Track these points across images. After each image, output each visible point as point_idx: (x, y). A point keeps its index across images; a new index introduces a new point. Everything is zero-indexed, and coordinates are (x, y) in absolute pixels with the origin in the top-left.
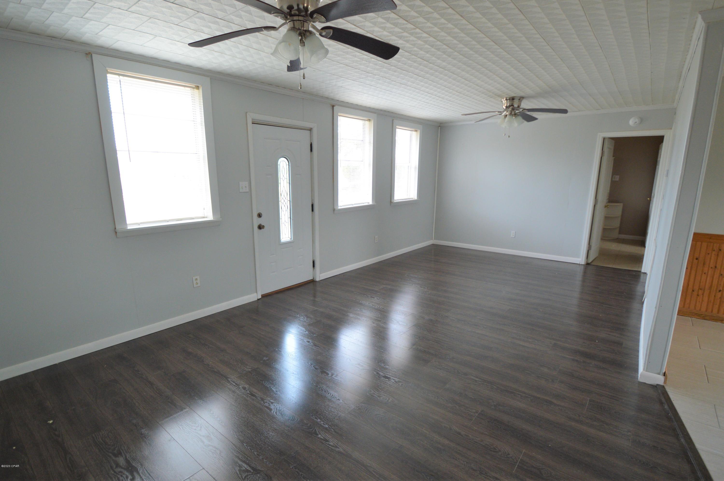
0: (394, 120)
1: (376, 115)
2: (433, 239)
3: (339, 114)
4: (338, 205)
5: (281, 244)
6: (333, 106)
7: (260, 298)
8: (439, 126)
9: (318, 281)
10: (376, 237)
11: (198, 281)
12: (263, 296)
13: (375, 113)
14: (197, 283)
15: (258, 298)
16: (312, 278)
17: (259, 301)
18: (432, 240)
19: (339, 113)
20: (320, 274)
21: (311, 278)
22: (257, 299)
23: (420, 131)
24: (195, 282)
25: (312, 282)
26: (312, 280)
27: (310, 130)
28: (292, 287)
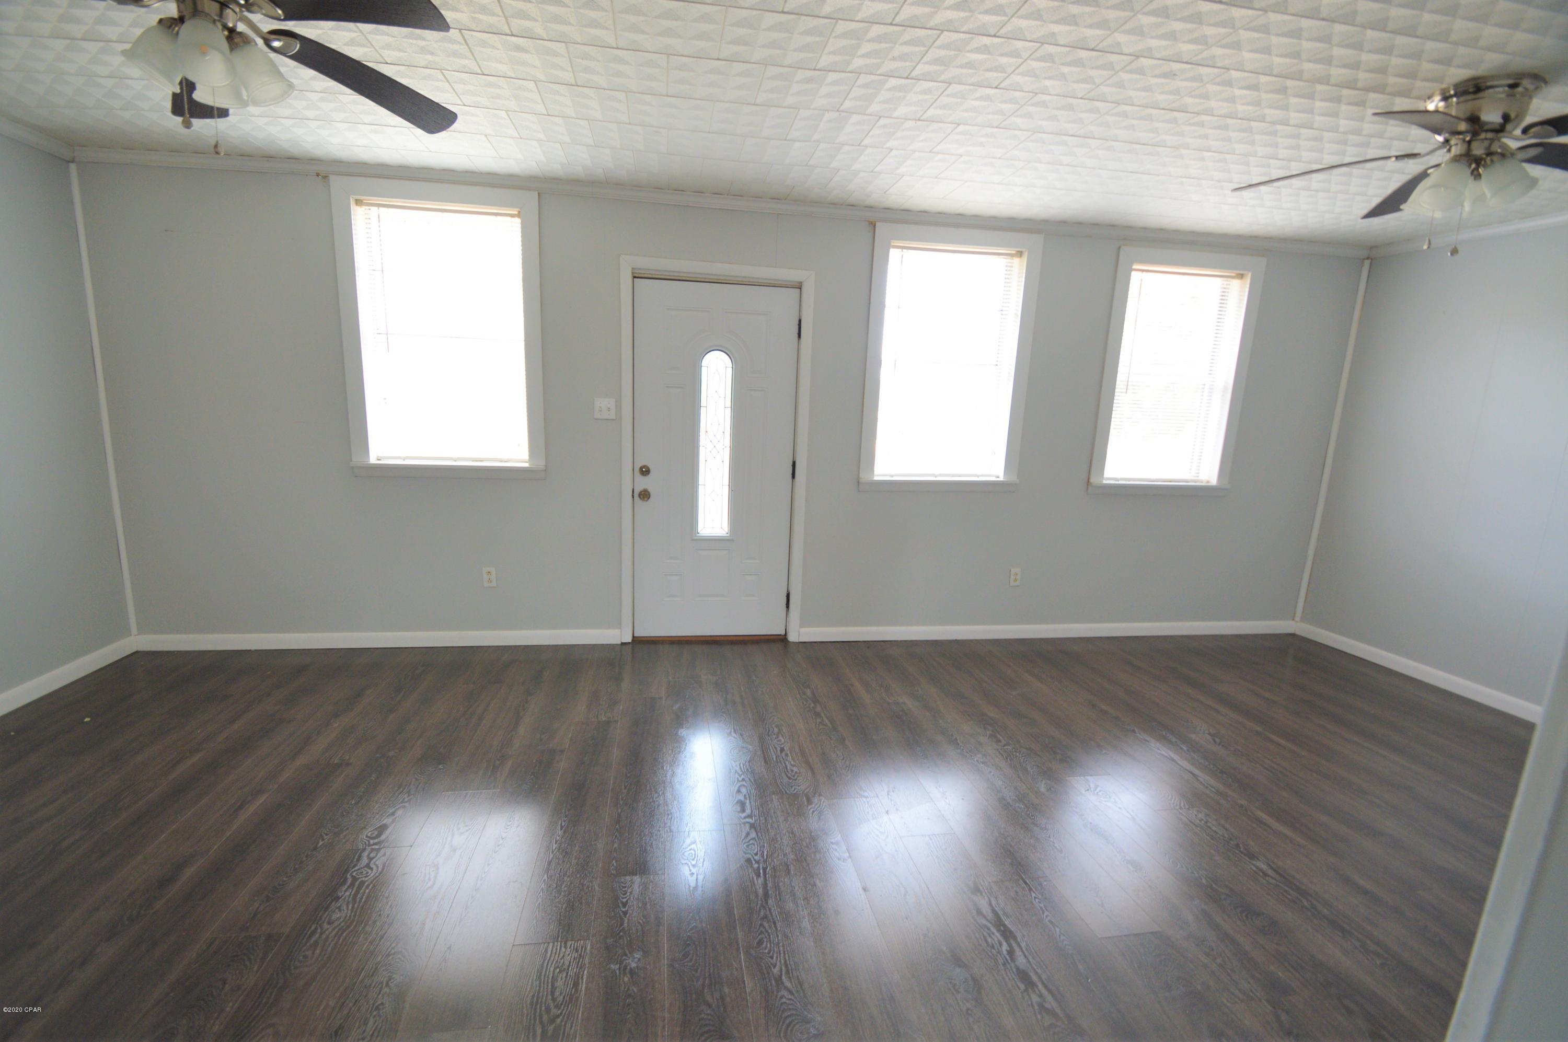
0: (1121, 250)
1: (1040, 238)
2: (1298, 618)
3: (892, 244)
4: (874, 471)
5: (693, 540)
6: (873, 225)
7: (629, 643)
8: (1368, 258)
9: (793, 642)
10: (1012, 570)
11: (493, 577)
12: (637, 642)
13: (1038, 232)
14: (490, 581)
15: (623, 642)
16: (783, 633)
17: (624, 647)
18: (1293, 620)
19: (892, 241)
20: (800, 627)
21: (779, 631)
22: (620, 643)
23: (1252, 275)
24: (486, 577)
25: (782, 640)
26: (780, 635)
27: (800, 287)
28: (718, 638)
